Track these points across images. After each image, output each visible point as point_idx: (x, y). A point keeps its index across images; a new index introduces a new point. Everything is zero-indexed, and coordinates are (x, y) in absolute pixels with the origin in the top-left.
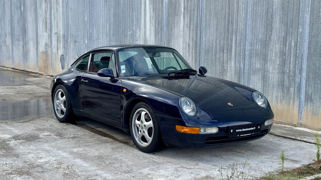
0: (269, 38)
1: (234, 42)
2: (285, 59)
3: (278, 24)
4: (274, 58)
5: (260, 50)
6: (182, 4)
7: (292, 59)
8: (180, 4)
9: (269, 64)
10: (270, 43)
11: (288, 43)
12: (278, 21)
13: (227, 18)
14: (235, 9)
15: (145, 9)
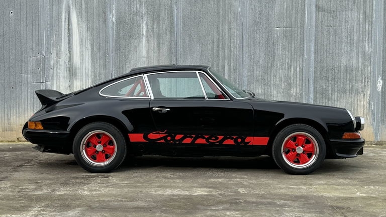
0: (272, 64)
1: (226, 68)
2: (290, 83)
3: (281, 51)
4: (278, 83)
5: (262, 76)
6: (144, 25)
7: (298, 83)
8: (140, 26)
9: (272, 89)
10: (272, 68)
11: (292, 69)
12: (281, 48)
13: (215, 44)
14: (227, 35)
15: (69, 28)
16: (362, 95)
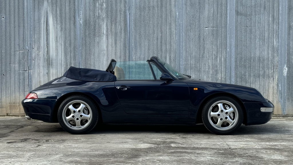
0: (202, 56)
2: (217, 70)
3: (209, 46)
4: (208, 70)
5: (195, 64)
6: (104, 26)
7: (222, 70)
9: (203, 74)
10: (203, 59)
11: (218, 59)
12: (209, 43)
15: (47, 29)
16: (272, 79)
